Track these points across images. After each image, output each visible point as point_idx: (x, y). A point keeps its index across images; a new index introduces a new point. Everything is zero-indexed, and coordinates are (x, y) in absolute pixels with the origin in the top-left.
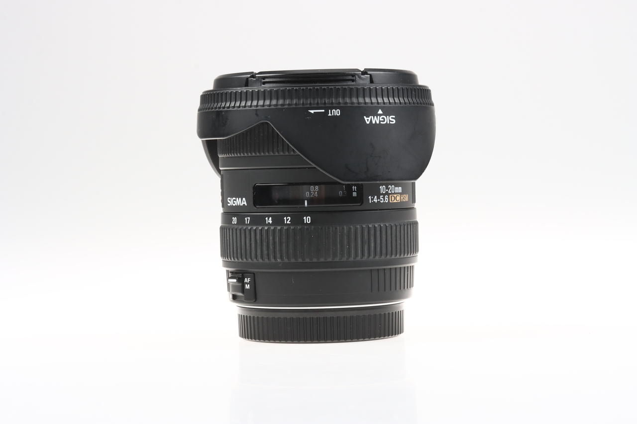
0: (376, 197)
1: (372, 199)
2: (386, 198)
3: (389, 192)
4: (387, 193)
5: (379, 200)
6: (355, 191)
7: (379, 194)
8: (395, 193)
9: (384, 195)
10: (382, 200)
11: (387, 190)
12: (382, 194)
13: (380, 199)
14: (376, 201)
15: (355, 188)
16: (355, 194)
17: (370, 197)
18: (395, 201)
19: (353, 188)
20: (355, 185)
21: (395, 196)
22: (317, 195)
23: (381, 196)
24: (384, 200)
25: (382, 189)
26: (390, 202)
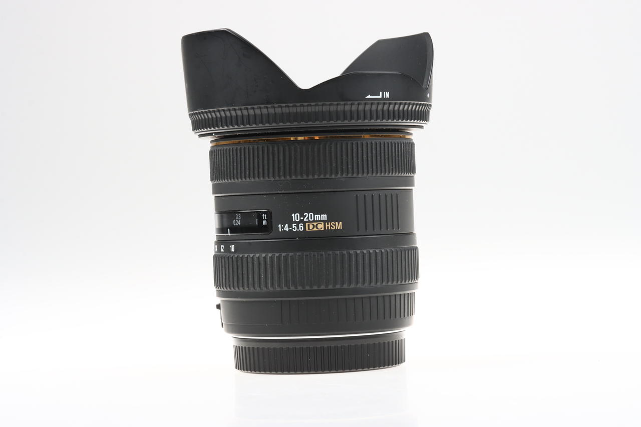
0: (287, 225)
1: (282, 228)
2: (300, 227)
3: (305, 220)
4: (301, 221)
5: (291, 229)
6: (265, 220)
7: (290, 223)
8: (314, 221)
9: (298, 224)
10: (295, 228)
11: (302, 218)
12: (295, 222)
13: (292, 227)
14: (287, 229)
15: (265, 216)
16: (265, 223)
17: (280, 226)
18: (315, 229)
19: (263, 216)
20: (265, 213)
21: (315, 224)
22: (239, 224)
23: (293, 225)
24: (298, 228)
25: (296, 217)
26: (307, 230)
